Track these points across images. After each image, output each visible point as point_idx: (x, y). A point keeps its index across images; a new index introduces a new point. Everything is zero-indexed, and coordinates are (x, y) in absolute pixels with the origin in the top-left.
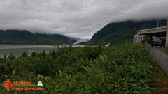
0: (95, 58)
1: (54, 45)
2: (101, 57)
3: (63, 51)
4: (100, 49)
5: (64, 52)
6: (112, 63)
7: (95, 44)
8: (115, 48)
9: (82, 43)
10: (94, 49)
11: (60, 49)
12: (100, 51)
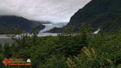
0: (76, 53)
1: (7, 34)
2: (86, 51)
3: (23, 44)
4: (84, 38)
5: (23, 46)
6: (105, 61)
7: (76, 30)
8: (110, 37)
9: (54, 30)
10: (74, 38)
11: (18, 41)
12: (84, 42)
